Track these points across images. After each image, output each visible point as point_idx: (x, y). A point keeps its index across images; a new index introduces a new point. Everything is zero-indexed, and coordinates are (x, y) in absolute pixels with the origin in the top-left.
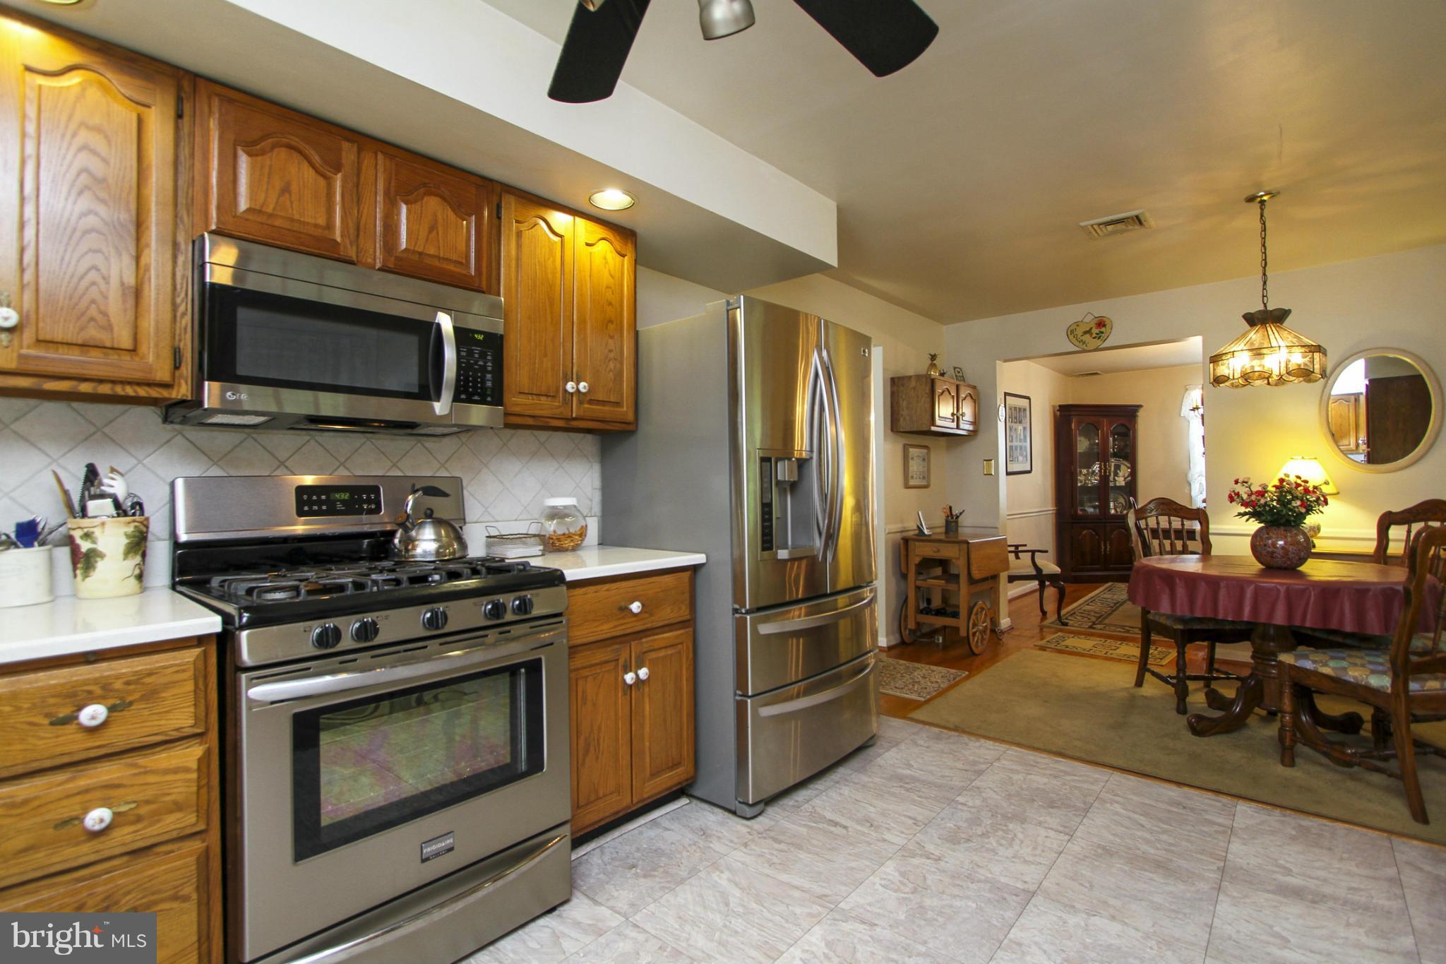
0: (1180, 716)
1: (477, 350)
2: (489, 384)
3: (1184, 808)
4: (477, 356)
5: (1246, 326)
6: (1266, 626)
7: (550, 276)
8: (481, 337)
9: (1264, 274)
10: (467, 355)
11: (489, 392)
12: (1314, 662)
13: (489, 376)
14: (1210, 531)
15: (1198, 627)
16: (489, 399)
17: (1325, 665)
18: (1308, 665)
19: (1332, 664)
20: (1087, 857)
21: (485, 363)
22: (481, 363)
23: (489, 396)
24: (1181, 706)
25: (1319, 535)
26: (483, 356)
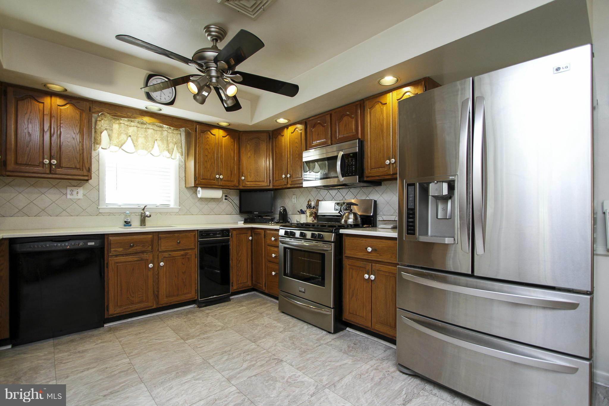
1: (350, 159)
2: (354, 169)
4: (350, 161)
7: (381, 122)
8: (352, 155)
10: (348, 162)
11: (354, 172)
13: (354, 167)
16: (354, 174)
21: (352, 162)
22: (351, 163)
23: (354, 173)
26: (352, 160)
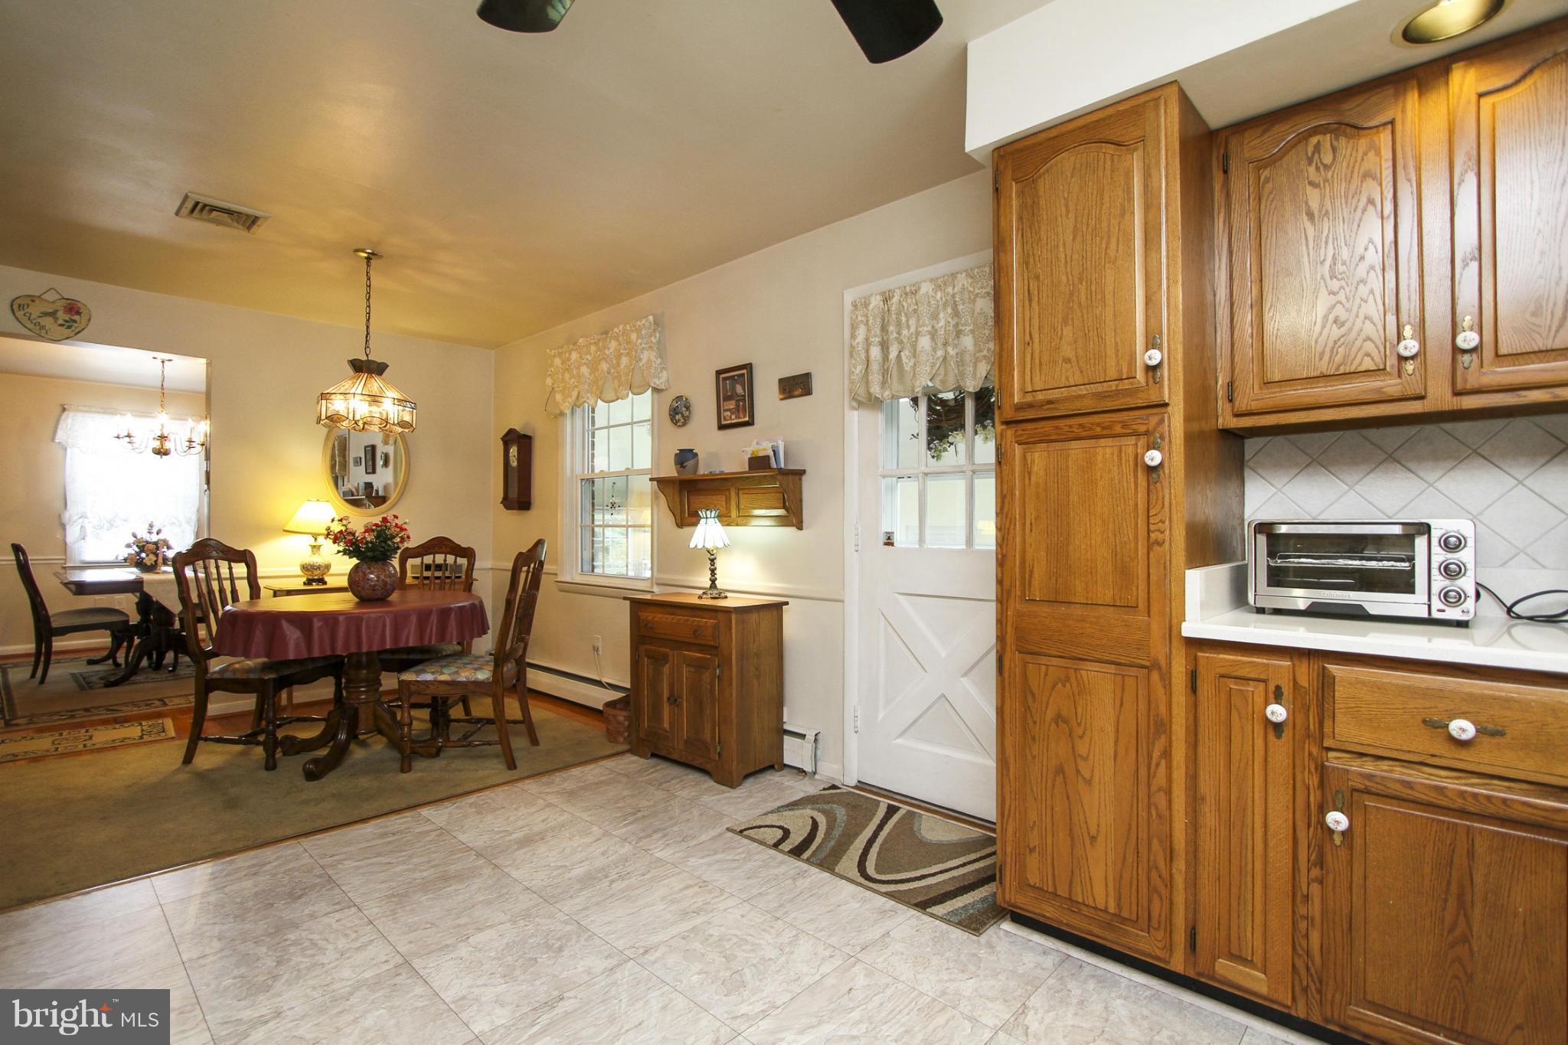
0: (271, 772)
3: (394, 834)
5: (350, 371)
6: (359, 654)
9: (368, 327)
12: (433, 673)
14: (258, 575)
15: (288, 673)
17: (442, 673)
18: (428, 677)
19: (445, 671)
20: (395, 909)
24: (271, 762)
25: (330, 572)
